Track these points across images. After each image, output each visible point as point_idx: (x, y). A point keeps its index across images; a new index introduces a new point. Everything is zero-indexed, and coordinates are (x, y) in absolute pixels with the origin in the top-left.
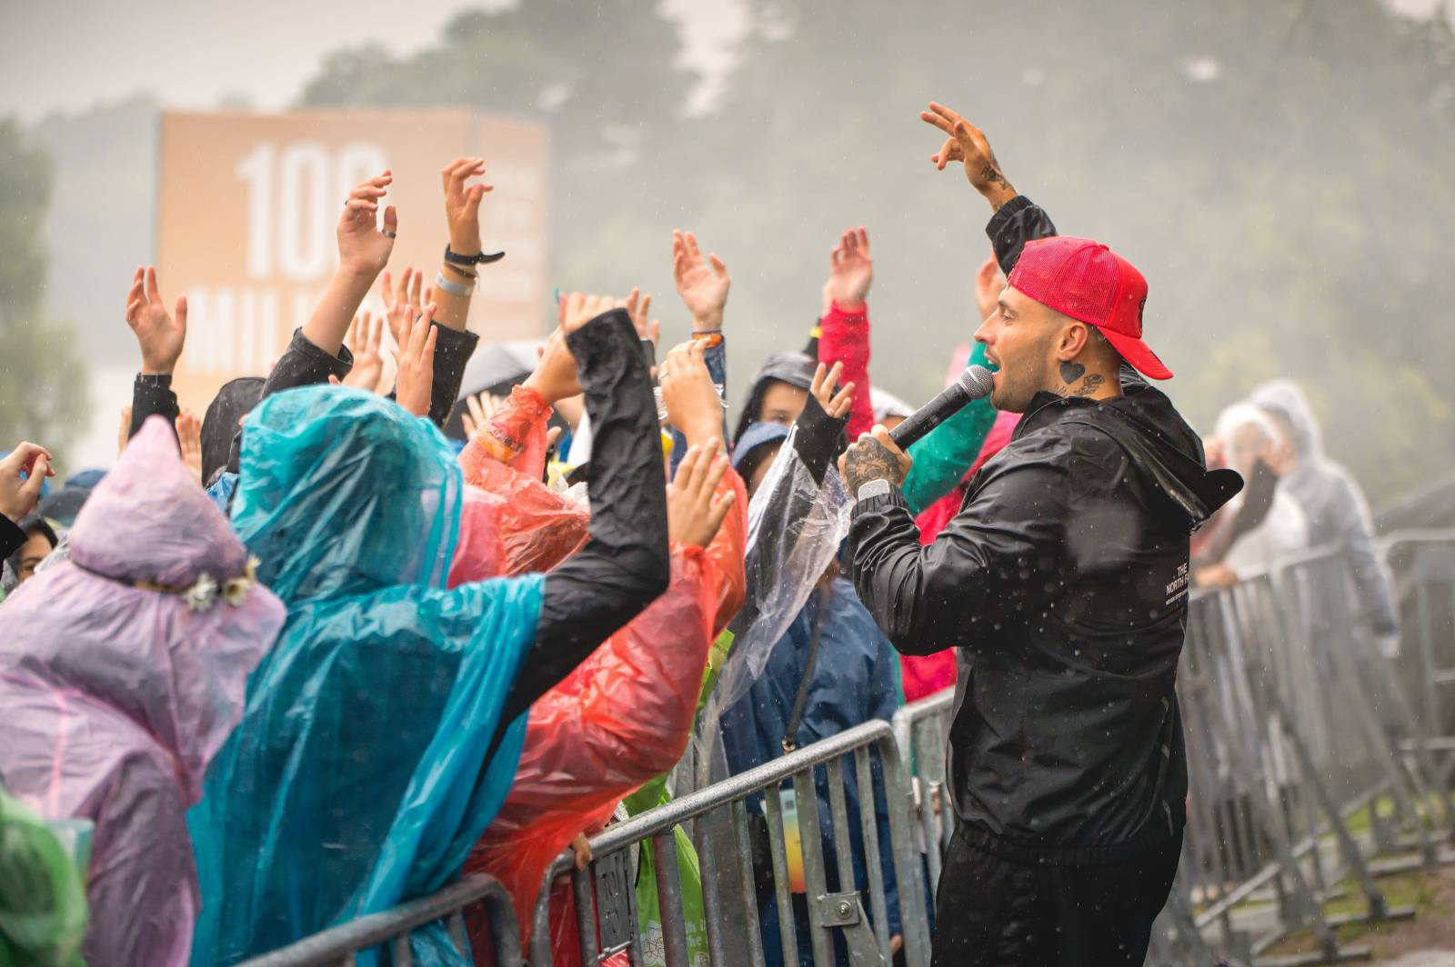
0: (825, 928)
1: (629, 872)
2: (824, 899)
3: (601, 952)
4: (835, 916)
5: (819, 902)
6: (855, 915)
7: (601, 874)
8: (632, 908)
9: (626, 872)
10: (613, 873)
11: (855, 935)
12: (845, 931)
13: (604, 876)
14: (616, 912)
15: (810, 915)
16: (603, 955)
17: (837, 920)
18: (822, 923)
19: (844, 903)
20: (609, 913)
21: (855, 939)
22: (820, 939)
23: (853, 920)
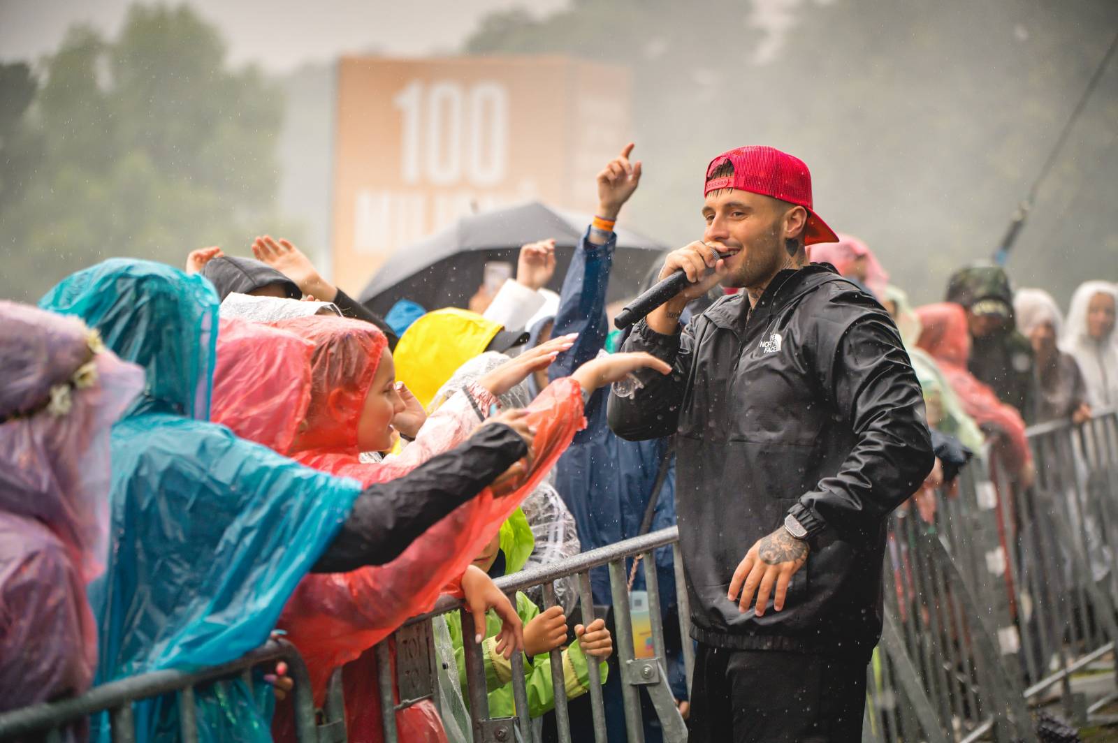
0: (632, 685)
1: (430, 640)
2: (632, 663)
3: (399, 703)
4: (641, 677)
5: (628, 665)
6: (656, 675)
7: (402, 640)
8: (432, 667)
9: (427, 639)
10: (414, 640)
11: (656, 692)
12: (649, 689)
13: (405, 642)
14: (417, 671)
15: (622, 676)
16: (401, 706)
17: (642, 679)
18: (630, 682)
19: (647, 666)
20: (408, 672)
21: (656, 695)
22: (629, 695)
23: (655, 680)
